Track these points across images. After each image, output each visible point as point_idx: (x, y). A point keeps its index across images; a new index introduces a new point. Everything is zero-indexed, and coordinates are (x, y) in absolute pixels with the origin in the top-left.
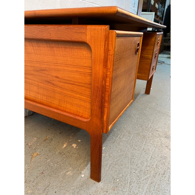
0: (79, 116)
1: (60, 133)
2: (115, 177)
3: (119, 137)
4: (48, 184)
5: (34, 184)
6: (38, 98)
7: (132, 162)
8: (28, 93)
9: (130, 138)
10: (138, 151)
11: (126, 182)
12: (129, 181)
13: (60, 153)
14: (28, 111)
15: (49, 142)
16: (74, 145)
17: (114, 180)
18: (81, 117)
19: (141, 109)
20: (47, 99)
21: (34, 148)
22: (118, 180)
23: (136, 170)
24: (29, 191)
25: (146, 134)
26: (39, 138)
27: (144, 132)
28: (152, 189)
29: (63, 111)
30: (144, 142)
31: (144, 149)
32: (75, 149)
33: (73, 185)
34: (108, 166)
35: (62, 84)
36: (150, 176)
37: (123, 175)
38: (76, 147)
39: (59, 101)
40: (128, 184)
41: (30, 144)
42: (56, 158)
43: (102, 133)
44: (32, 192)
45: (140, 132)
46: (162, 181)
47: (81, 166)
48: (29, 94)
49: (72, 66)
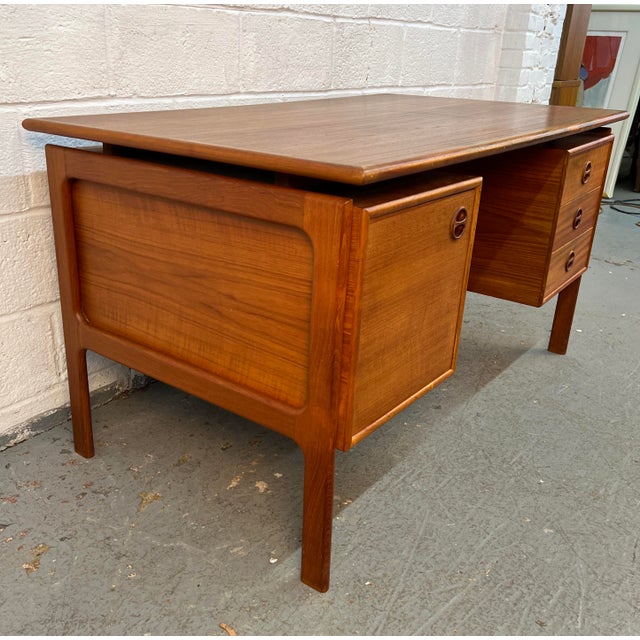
0: (278, 400)
1: (223, 449)
2: (363, 575)
3: (401, 478)
4: (181, 566)
5: (146, 563)
6: (178, 347)
7: (423, 546)
8: (150, 331)
9: (437, 486)
10: (451, 522)
11: (391, 590)
12: (400, 588)
13: (219, 501)
14: (132, 377)
15: (189, 468)
16: (261, 486)
17: (359, 581)
18: (285, 403)
19: (507, 400)
20: (200, 349)
21: (147, 480)
22: (368, 583)
23: (428, 568)
24: (132, 576)
25: (495, 480)
26: (163, 457)
27: (492, 473)
28: (458, 615)
29: (240, 384)
30: (481, 501)
31: (472, 519)
32: (262, 494)
33: (245, 577)
34: (350, 547)
35: (243, 315)
36: (463, 587)
37: (385, 575)
38: (267, 489)
39: (232, 359)
40: (395, 595)
41: (136, 470)
42: (207, 512)
43: (333, 448)
44: (139, 577)
45: (476, 471)
46: (493, 603)
47: (271, 538)
48: (153, 333)
49: (268, 275)
